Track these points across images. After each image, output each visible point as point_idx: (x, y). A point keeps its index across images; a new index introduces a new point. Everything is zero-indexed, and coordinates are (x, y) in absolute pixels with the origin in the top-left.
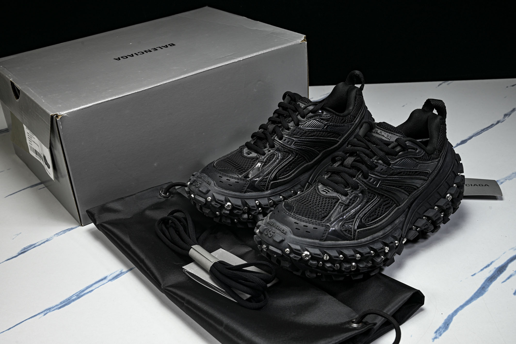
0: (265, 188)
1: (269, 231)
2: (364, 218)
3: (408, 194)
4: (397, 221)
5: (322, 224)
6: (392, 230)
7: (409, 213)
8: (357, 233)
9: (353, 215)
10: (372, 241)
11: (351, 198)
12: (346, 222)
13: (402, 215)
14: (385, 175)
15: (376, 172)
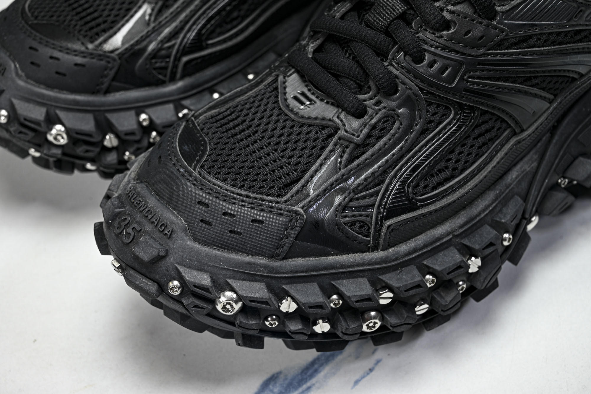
0: (165, 76)
1: (126, 222)
2: (412, 181)
3: (552, 97)
4: (514, 174)
5: (280, 209)
6: (494, 205)
7: (551, 146)
8: (384, 230)
9: (377, 174)
10: (429, 248)
11: (374, 121)
12: (357, 196)
13: (531, 153)
14: (479, 47)
15: (451, 41)
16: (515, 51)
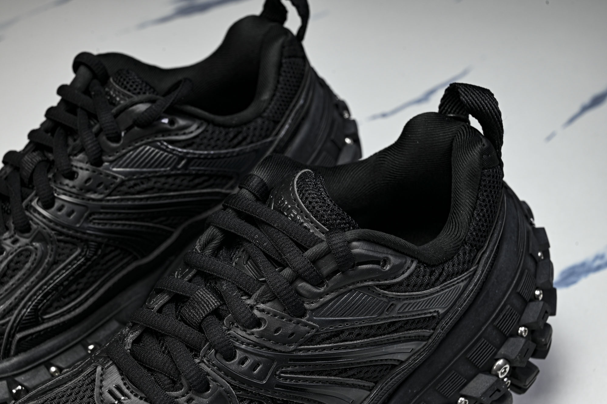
3: (371, 384)
14: (290, 343)
15: (262, 338)
16: (328, 345)
